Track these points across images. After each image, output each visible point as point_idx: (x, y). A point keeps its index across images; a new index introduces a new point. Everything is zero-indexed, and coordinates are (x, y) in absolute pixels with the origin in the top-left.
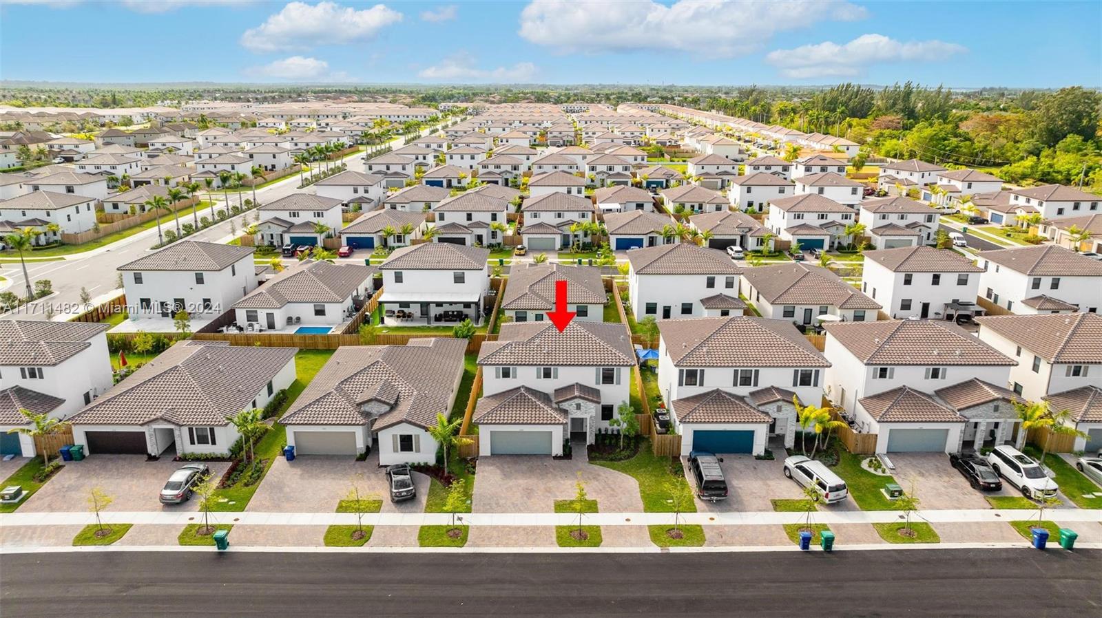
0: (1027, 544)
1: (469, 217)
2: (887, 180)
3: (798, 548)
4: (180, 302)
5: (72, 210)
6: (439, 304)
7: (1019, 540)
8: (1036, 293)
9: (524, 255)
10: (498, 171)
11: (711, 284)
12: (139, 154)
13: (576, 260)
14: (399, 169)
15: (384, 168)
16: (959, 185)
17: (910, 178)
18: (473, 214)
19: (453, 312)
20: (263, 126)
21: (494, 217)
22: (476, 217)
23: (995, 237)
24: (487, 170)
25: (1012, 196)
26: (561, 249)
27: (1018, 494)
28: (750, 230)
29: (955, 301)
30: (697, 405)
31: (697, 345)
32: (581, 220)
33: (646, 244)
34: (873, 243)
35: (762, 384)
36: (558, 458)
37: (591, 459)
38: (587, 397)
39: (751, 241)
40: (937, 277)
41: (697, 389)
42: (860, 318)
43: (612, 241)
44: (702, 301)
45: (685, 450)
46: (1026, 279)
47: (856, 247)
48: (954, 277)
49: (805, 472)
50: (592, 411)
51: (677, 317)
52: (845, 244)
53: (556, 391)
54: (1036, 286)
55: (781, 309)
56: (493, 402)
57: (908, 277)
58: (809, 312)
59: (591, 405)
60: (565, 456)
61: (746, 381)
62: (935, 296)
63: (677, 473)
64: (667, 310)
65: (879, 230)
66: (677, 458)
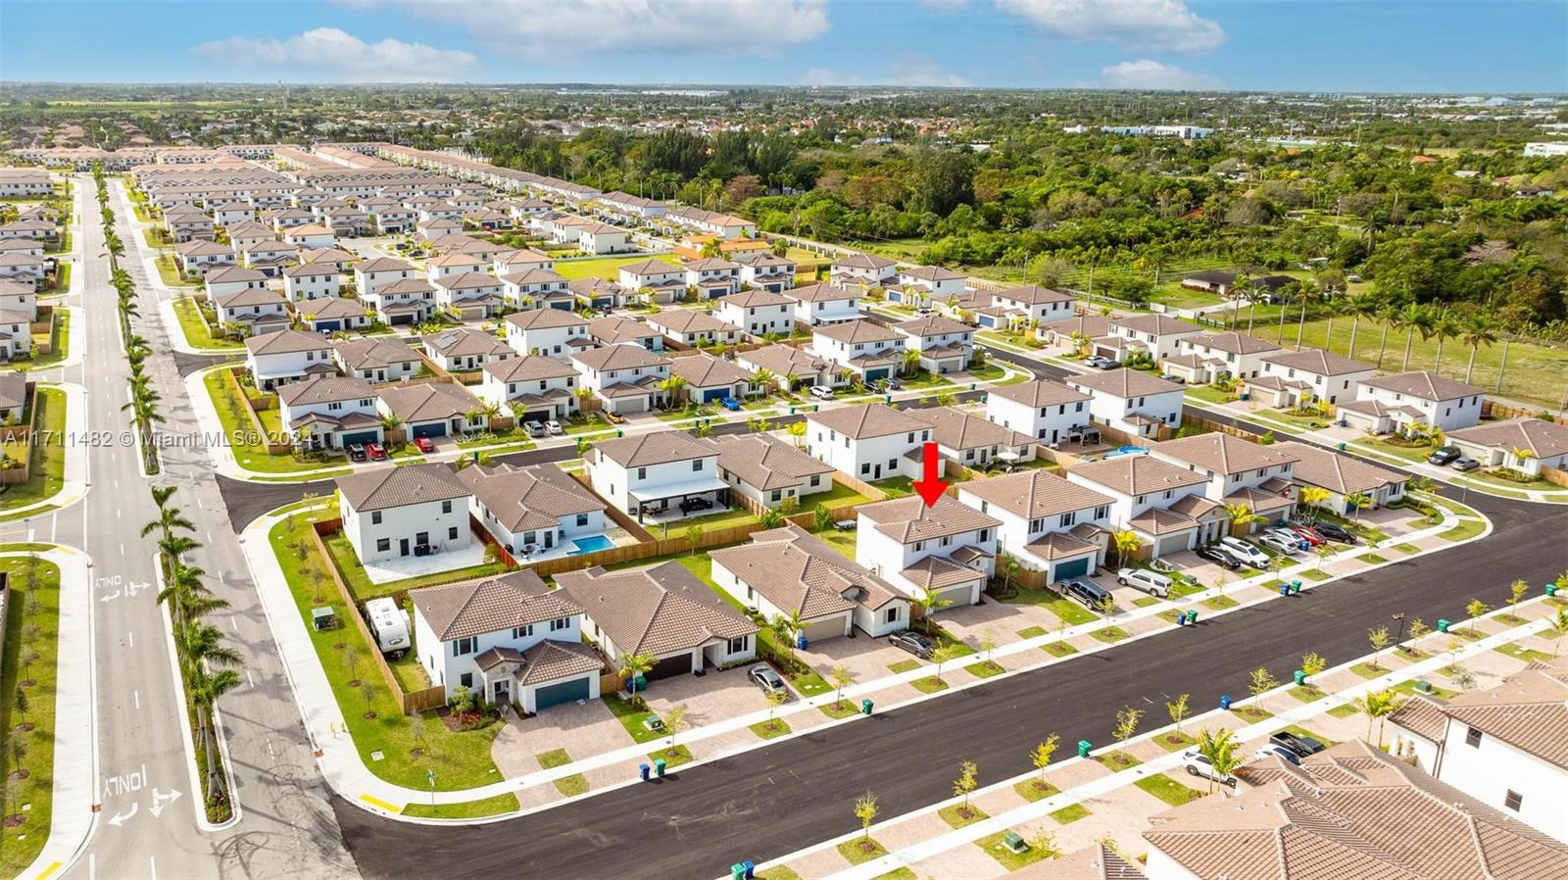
0: (1278, 595)
2: (843, 279)
3: (1177, 626)
4: (423, 538)
7: (1266, 595)
8: (1131, 411)
10: (405, 301)
13: (692, 421)
16: (930, 285)
17: (866, 275)
22: (550, 384)
23: (997, 342)
24: (391, 302)
25: (995, 298)
26: (650, 410)
27: (1249, 568)
28: (824, 367)
29: (1075, 426)
30: (1050, 546)
31: (1030, 501)
32: (660, 374)
33: (732, 394)
34: (923, 366)
35: (1077, 523)
36: (977, 604)
37: (999, 600)
38: (985, 555)
39: (829, 378)
40: (1062, 407)
41: (1038, 535)
42: (1024, 452)
43: (698, 395)
44: (905, 455)
45: (1050, 581)
46: (1123, 402)
47: (913, 373)
48: (1074, 405)
49: (1142, 578)
50: (986, 563)
51: (886, 473)
52: (903, 370)
53: (952, 554)
54: (1130, 406)
55: (965, 453)
56: (920, 573)
57: (1044, 410)
58: (984, 452)
59: (986, 560)
60: (981, 603)
61: (1067, 523)
62: (1062, 423)
63: (1059, 597)
64: (878, 468)
65: (929, 353)
66: (1045, 588)
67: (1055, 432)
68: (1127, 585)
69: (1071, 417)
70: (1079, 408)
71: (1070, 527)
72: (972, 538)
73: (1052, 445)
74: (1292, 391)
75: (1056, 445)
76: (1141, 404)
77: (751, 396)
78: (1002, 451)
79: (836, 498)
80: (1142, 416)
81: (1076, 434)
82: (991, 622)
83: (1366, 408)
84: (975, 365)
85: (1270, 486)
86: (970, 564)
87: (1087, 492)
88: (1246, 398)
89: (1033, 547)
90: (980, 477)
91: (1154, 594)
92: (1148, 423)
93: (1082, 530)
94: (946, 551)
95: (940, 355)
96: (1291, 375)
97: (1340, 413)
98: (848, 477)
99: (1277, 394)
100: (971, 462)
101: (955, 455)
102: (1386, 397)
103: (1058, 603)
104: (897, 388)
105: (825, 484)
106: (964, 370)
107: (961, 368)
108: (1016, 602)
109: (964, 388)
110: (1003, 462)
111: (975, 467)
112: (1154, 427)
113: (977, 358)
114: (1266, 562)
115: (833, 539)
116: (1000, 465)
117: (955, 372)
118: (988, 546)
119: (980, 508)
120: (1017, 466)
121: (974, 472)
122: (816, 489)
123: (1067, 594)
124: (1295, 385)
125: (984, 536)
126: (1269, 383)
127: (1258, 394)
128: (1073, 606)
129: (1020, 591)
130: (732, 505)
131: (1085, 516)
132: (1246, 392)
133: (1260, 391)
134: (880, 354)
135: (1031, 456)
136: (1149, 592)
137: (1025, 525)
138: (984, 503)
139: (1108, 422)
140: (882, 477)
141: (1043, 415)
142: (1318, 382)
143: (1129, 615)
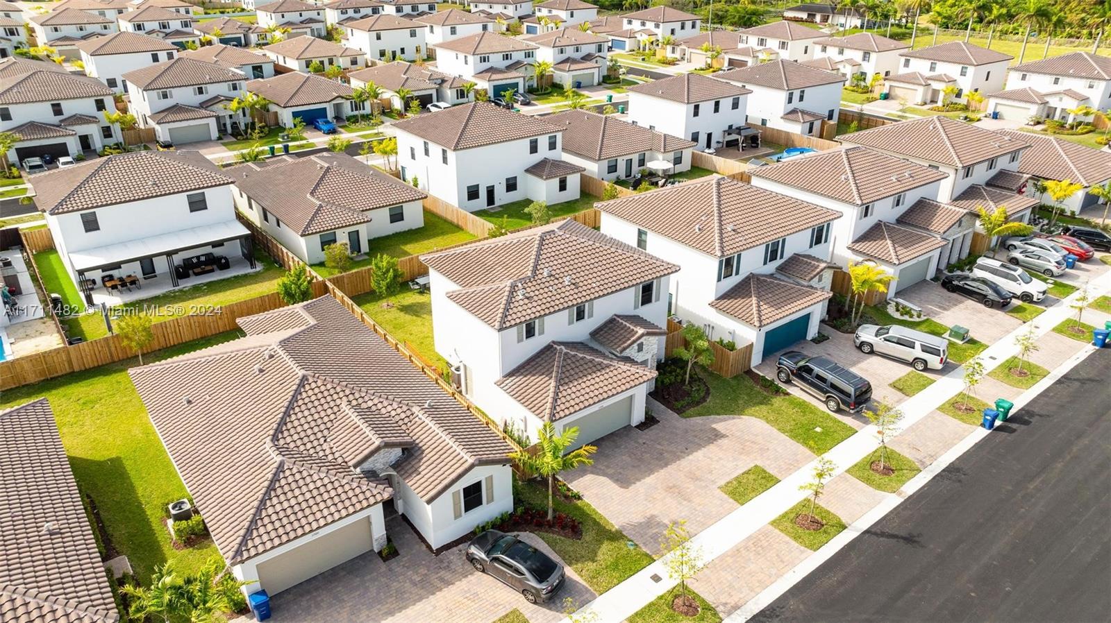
0: (1090, 347)
1: (57, 109)
3: (985, 432)
8: (791, 107)
11: (534, 149)
13: (267, 148)
17: (504, 12)
18: (62, 103)
19: (198, 257)
21: (100, 105)
22: (69, 108)
25: (625, 21)
26: (220, 138)
27: (1023, 303)
28: (443, 81)
29: (730, 127)
30: (754, 300)
31: (716, 225)
32: (232, 93)
33: (330, 114)
34: (557, 80)
35: (788, 253)
36: (642, 426)
37: (680, 411)
38: (652, 330)
39: (450, 94)
40: (717, 104)
41: (733, 281)
42: (678, 161)
43: (286, 117)
44: (527, 171)
45: (756, 359)
46: (783, 95)
47: (546, 87)
48: (730, 101)
49: (900, 342)
50: (654, 348)
51: (502, 197)
52: (535, 85)
53: (595, 334)
54: (790, 101)
55: (605, 164)
56: (536, 381)
57: (697, 107)
58: (630, 162)
59: (654, 339)
60: (650, 421)
61: (773, 258)
62: (715, 123)
63: (778, 391)
64: (491, 192)
65: (561, 66)
66: (749, 372)
67: (709, 136)
68: (872, 352)
69: (728, 117)
70: (735, 105)
71: (778, 262)
72: (625, 302)
73: (707, 151)
74: (935, 85)
75: (711, 151)
76: (801, 99)
77: (354, 116)
78: (651, 159)
79: (429, 237)
80: (803, 112)
81: (734, 137)
82: (672, 468)
83: (1023, 97)
84: (611, 79)
85: (1001, 183)
86: (627, 353)
87: (797, 204)
88: (886, 97)
89: (726, 302)
90: (627, 193)
91: (921, 366)
92: (812, 119)
93: (795, 265)
94: (581, 331)
95: (573, 67)
96: (932, 69)
97: (991, 104)
98: (447, 206)
99: (921, 90)
100: (614, 175)
101: (593, 168)
102: (1041, 83)
103: (777, 401)
104: (527, 104)
105: (413, 217)
106: (599, 84)
107: (596, 81)
108: (708, 412)
109: (600, 101)
110: (652, 174)
111: (619, 182)
112: (817, 124)
113: (612, 73)
114: (1044, 293)
115: (406, 309)
116: (650, 178)
117: (590, 87)
118: (654, 313)
119: (633, 243)
120: (670, 177)
121: (619, 188)
122: (399, 227)
123: (788, 382)
124: (939, 79)
125: (647, 293)
126: (911, 79)
127: (897, 92)
128: (803, 406)
129: (712, 384)
130: (261, 260)
131: (797, 244)
132: (886, 91)
133: (900, 90)
134: (509, 68)
135: (686, 165)
136: (912, 364)
137: (712, 265)
138: (640, 233)
139: (764, 122)
140: (498, 202)
141: (696, 114)
142: (963, 74)
143: (898, 416)
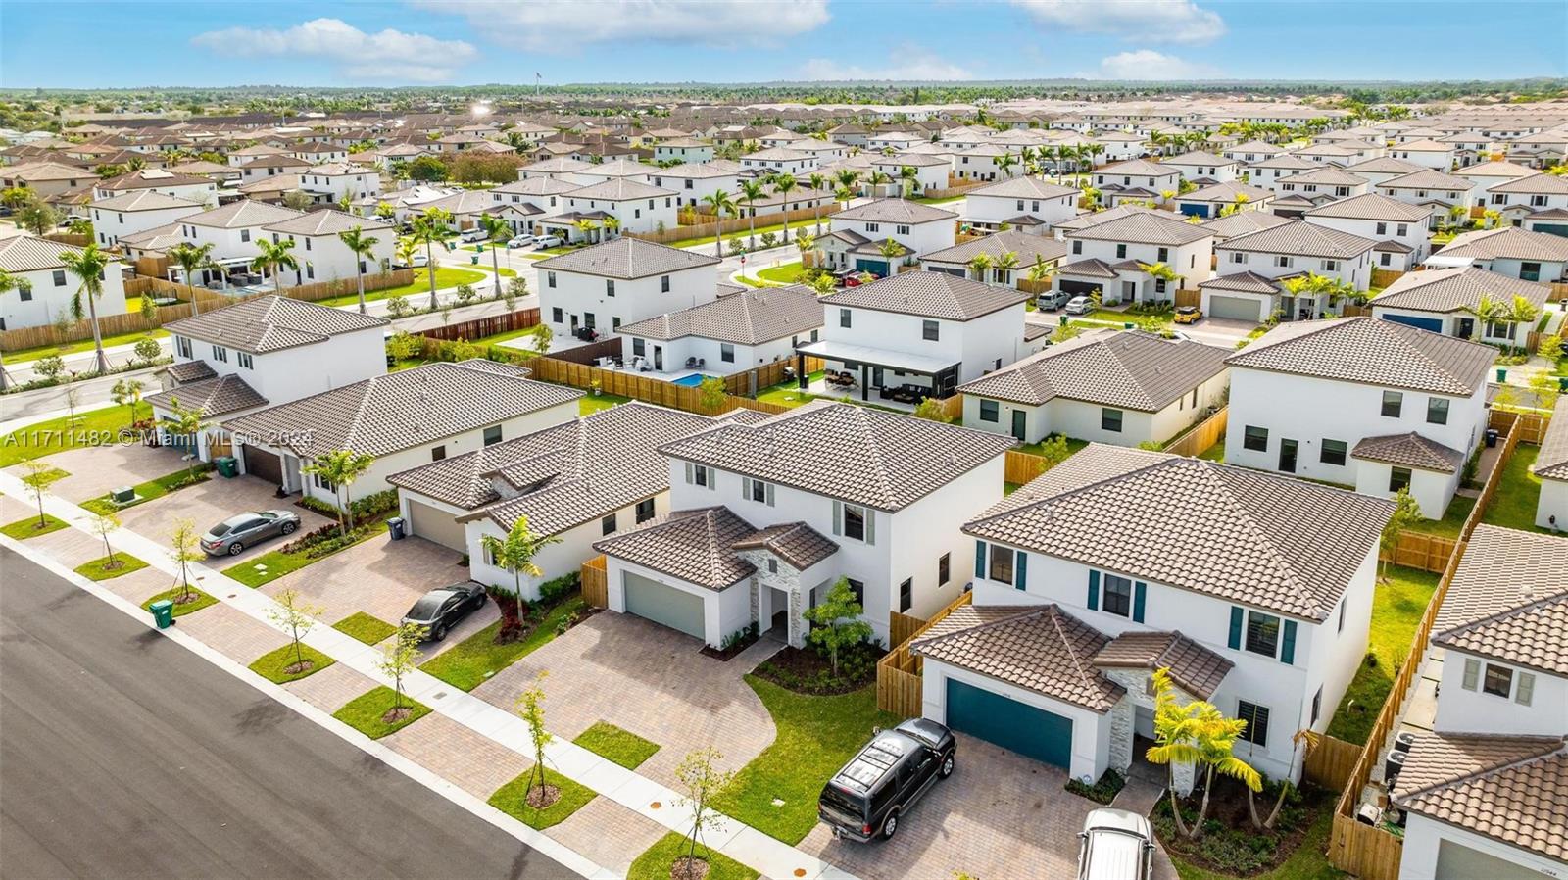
1: (1122, 251)
4: (590, 320)
5: (643, 205)
6: (900, 372)
9: (1189, 324)
10: (1310, 194)
12: (837, 152)
14: (1144, 184)
15: (1121, 182)
18: (1129, 247)
19: (917, 387)
20: (1057, 129)
21: (1162, 256)
22: (1132, 253)
24: (1290, 193)
36: (710, 651)
51: (1310, 466)
64: (1290, 449)
140: (1301, 472)
